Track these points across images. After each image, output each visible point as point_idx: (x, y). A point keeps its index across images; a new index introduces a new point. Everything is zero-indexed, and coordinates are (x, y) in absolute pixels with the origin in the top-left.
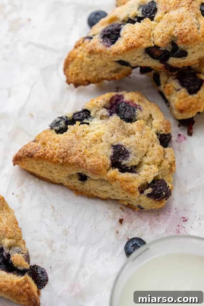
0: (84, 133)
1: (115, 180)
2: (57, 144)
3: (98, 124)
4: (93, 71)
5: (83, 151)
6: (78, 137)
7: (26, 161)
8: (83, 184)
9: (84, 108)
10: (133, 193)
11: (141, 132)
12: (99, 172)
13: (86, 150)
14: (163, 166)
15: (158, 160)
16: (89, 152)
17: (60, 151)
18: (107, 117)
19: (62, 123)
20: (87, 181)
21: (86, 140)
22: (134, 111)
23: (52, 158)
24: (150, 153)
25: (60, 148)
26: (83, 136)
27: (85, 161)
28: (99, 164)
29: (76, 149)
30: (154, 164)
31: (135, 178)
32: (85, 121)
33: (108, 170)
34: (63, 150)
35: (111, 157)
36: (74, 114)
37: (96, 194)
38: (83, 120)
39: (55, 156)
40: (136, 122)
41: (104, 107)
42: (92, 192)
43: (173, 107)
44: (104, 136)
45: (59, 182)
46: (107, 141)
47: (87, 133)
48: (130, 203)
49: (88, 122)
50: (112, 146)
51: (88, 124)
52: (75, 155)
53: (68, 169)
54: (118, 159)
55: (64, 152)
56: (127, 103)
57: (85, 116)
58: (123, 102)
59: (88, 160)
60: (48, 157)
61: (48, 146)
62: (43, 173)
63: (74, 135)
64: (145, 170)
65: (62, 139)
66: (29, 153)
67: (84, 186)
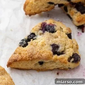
0: (36, 43)
1: (57, 60)
2: (26, 52)
3: (40, 38)
4: (37, 8)
5: (39, 51)
6: (34, 46)
7: (13, 64)
8: (42, 66)
9: (31, 33)
10: (66, 63)
11: (60, 36)
12: (49, 59)
13: (40, 50)
14: (74, 47)
15: (72, 46)
16: (42, 51)
17: (29, 54)
18: (43, 34)
19: (25, 42)
20: (43, 64)
21: (39, 46)
22: (54, 27)
23: (26, 59)
24: (67, 44)
25: (28, 53)
26: (37, 45)
27: (41, 55)
28: (48, 55)
29: (36, 51)
30: (70, 48)
31: (65, 56)
32: (34, 38)
33: (52, 56)
34: (30, 54)
35: (52, 50)
36: (28, 37)
37: (49, 69)
38: (33, 38)
39: (27, 58)
40: (56, 32)
41: (40, 30)
42: (47, 68)
43: (75, 21)
44: (46, 42)
45: (30, 69)
46: (48, 44)
47: (37, 43)
48: (65, 68)
49: (35, 38)
50: (51, 45)
51: (36, 39)
52: (36, 54)
53: (34, 61)
54: (55, 50)
55: (31, 54)
56: (49, 25)
57: (33, 36)
58: (47, 25)
59: (43, 55)
60: (24, 59)
61: (22, 54)
62: (22, 67)
63: (32, 46)
64: (68, 51)
65: (28, 49)
66: (15, 60)
67: (42, 67)
